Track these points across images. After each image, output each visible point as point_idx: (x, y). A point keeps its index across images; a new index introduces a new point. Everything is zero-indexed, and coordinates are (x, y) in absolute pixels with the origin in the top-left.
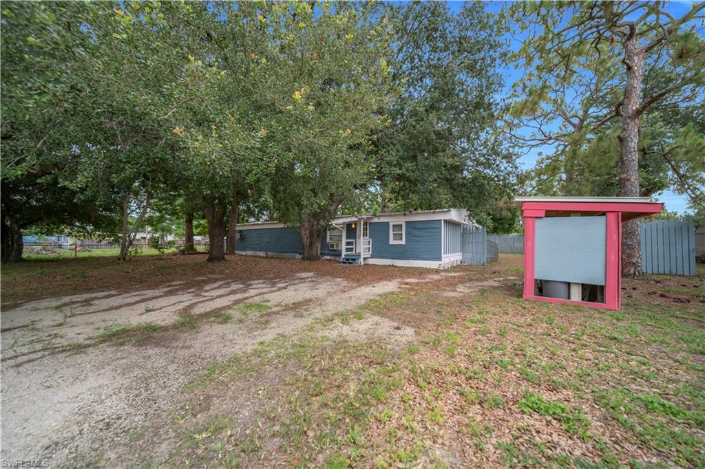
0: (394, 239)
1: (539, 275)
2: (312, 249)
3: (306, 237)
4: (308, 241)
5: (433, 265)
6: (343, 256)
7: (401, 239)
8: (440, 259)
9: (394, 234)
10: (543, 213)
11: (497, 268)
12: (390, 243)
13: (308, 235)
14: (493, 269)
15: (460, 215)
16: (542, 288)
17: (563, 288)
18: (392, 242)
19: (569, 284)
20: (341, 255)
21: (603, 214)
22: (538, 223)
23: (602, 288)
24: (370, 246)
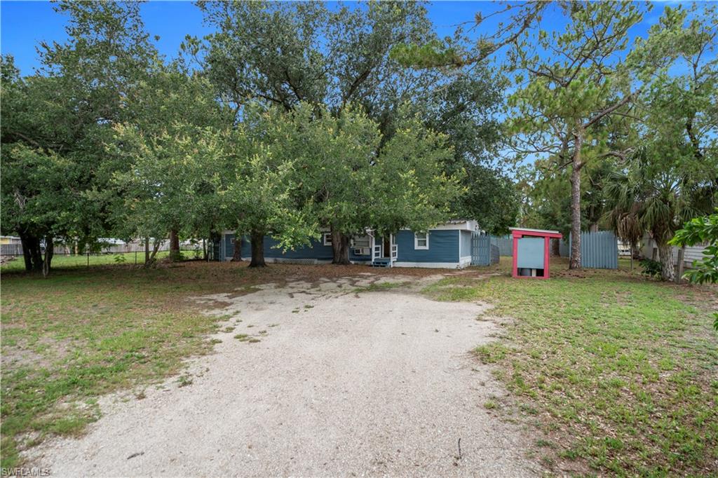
0: (419, 245)
1: (519, 266)
2: (343, 254)
3: (338, 243)
4: (340, 247)
5: (453, 265)
6: (373, 261)
7: (425, 245)
8: (458, 261)
9: (419, 241)
10: (521, 236)
11: (499, 267)
12: (416, 248)
13: (340, 242)
14: (497, 268)
15: (471, 225)
16: (521, 272)
17: (529, 272)
18: (417, 247)
19: (531, 269)
20: (371, 260)
21: (544, 237)
22: (519, 240)
23: (543, 270)
24: (397, 251)
